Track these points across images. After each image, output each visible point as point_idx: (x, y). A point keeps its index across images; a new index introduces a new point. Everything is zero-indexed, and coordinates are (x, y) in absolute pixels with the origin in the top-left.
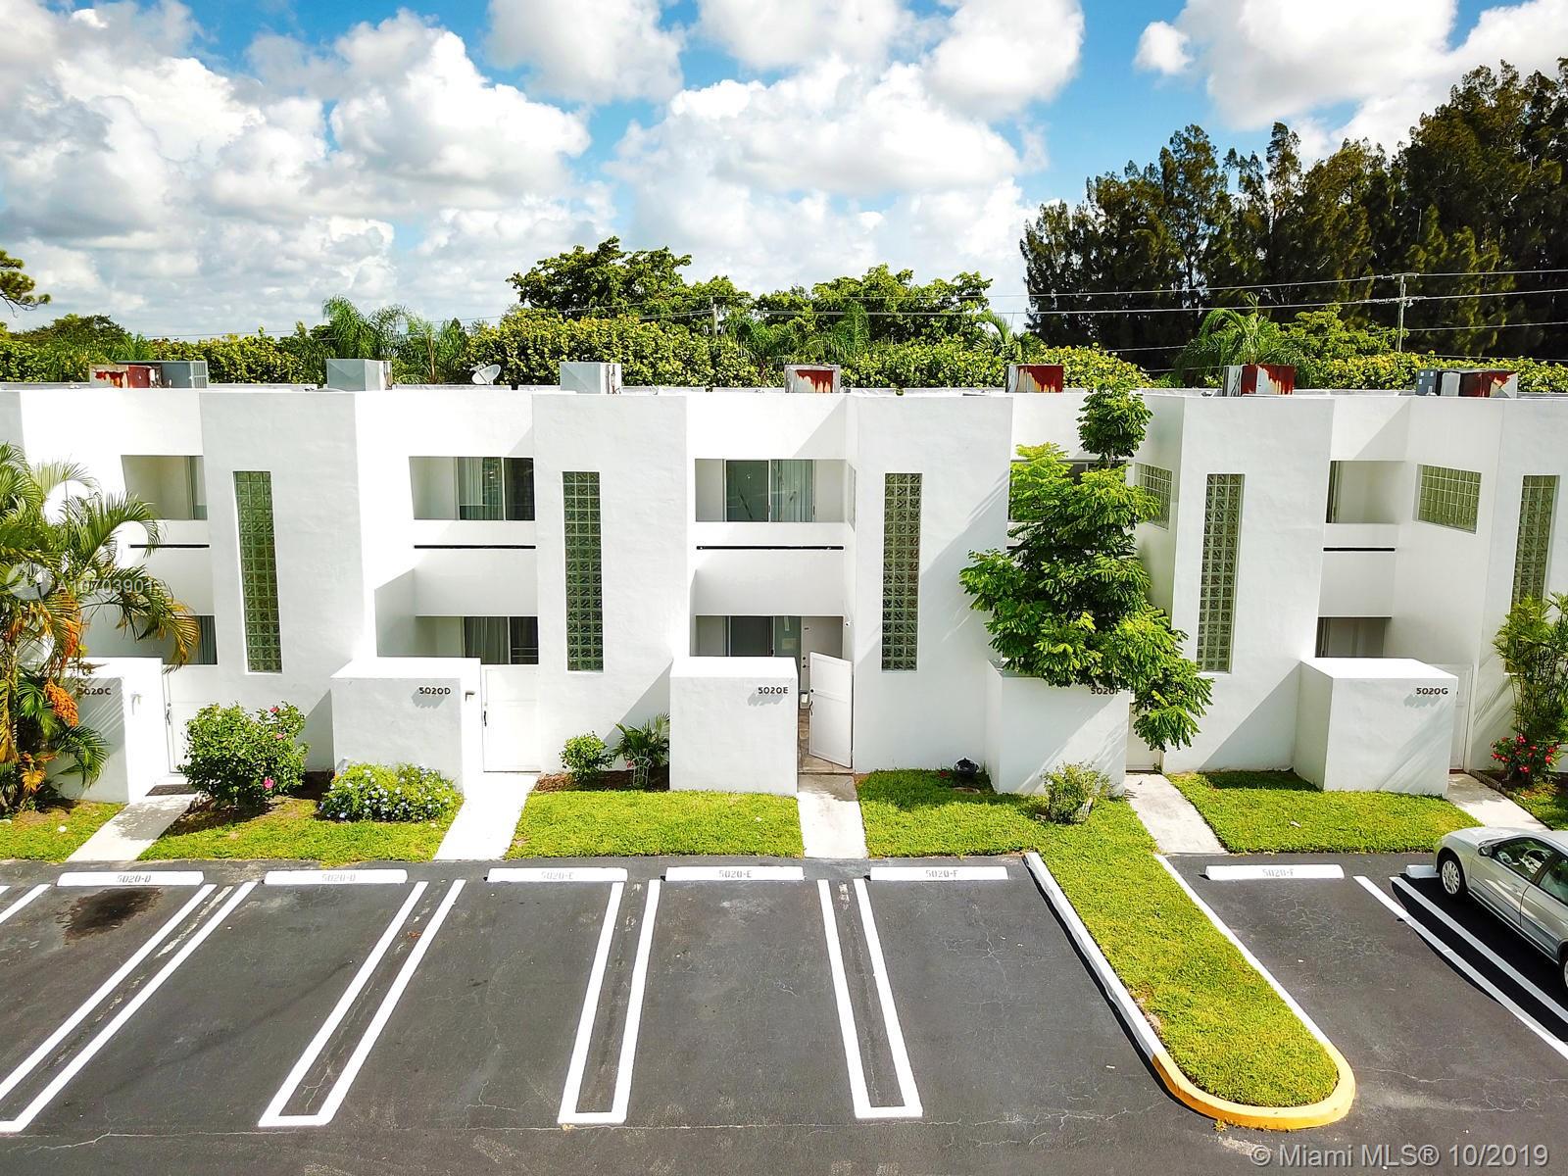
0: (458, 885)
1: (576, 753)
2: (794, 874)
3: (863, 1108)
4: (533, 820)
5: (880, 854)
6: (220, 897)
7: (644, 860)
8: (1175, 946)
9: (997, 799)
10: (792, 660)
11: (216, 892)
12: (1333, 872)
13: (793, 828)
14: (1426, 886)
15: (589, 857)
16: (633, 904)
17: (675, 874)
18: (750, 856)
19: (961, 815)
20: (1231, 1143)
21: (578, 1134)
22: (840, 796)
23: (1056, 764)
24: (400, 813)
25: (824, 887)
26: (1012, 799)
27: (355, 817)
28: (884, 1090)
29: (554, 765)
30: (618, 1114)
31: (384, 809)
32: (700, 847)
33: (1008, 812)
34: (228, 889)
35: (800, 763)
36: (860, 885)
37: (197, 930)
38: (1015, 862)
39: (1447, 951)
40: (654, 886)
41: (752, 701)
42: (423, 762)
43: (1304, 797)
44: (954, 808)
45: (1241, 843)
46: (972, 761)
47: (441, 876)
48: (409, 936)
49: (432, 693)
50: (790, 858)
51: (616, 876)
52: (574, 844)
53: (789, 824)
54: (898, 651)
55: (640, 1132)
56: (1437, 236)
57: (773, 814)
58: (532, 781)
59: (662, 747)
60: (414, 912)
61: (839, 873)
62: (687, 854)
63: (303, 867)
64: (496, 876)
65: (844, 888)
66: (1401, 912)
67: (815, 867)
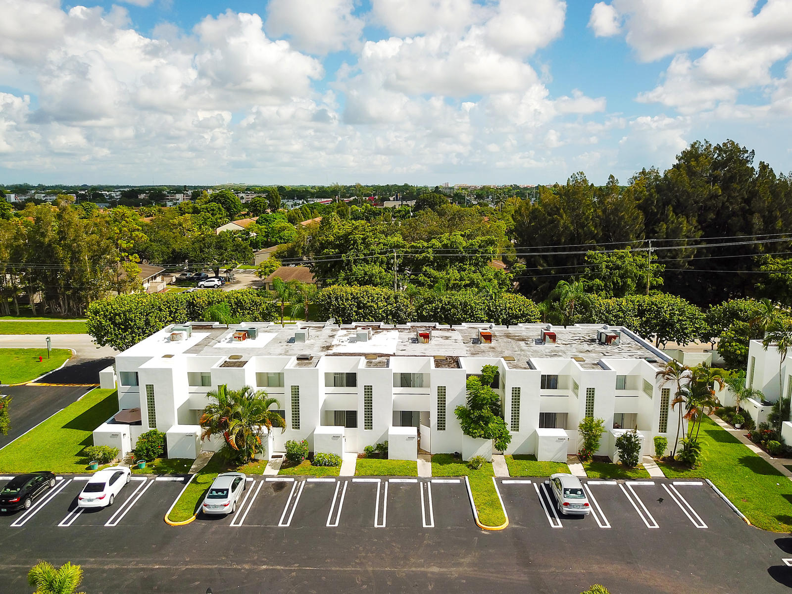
0: (346, 482)
1: (367, 450)
2: (415, 481)
3: (424, 525)
4: (359, 466)
5: (434, 476)
6: (299, 484)
7: (384, 477)
8: (487, 498)
9: (462, 462)
10: (416, 428)
11: (298, 483)
12: (529, 482)
13: (416, 469)
14: (547, 486)
15: (372, 476)
16: (383, 487)
17: (391, 481)
18: (406, 477)
19: (453, 466)
20: (484, 532)
21: (378, 528)
22: (427, 461)
23: (475, 456)
24: (330, 464)
25: (421, 483)
26: (466, 462)
27: (320, 465)
28: (428, 523)
29: (362, 452)
30: (384, 525)
31: (327, 464)
32: (396, 474)
33: (463, 466)
34: (300, 482)
35: (418, 451)
36: (429, 483)
37: (299, 491)
38: (462, 478)
39: (542, 500)
40: (387, 483)
41: (407, 440)
42: (334, 452)
43: (532, 463)
44: (452, 465)
45: (513, 475)
46: (458, 452)
47: (343, 479)
48: (340, 493)
49: (336, 437)
50: (415, 477)
51: (379, 481)
52: (369, 472)
53: (415, 469)
54: (441, 426)
55: (388, 528)
56: (672, 216)
57: (411, 466)
58: (356, 455)
59: (387, 448)
60: (339, 489)
61: (425, 480)
62: (393, 476)
63: (313, 477)
64: (354, 480)
65: (426, 484)
66: (538, 491)
67: (420, 479)
